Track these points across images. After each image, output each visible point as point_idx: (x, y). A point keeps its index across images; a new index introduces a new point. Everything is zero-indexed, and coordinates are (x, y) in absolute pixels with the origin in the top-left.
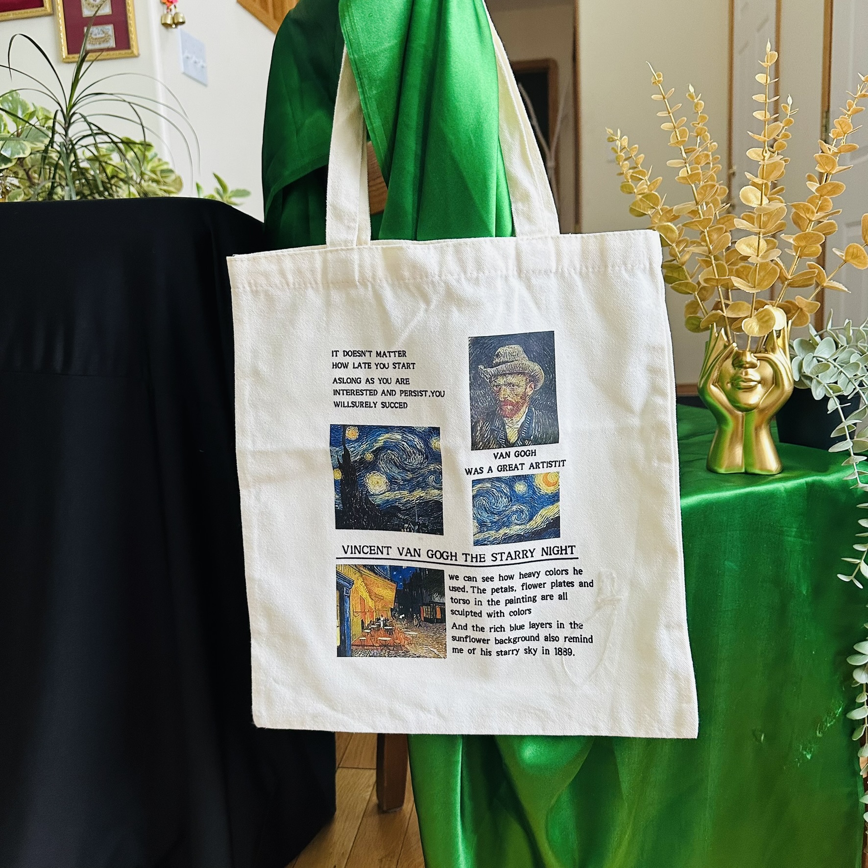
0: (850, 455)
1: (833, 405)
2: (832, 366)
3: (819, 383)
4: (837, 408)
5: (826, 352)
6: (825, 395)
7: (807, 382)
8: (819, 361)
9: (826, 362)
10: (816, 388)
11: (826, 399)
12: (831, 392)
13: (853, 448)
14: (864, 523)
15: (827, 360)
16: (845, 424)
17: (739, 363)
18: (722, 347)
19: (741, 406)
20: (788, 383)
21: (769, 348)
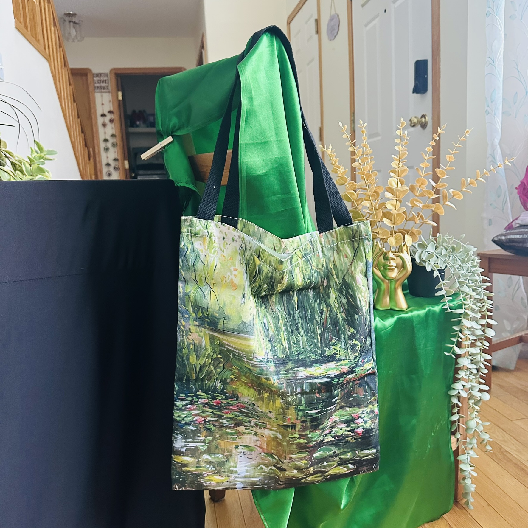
0: (444, 297)
1: (436, 274)
2: (435, 256)
3: (429, 264)
4: (438, 276)
5: (431, 249)
6: (432, 269)
7: (424, 263)
8: (428, 253)
9: (432, 254)
10: (428, 267)
11: (432, 271)
12: (435, 268)
13: (446, 293)
14: (455, 328)
15: (433, 253)
16: (442, 283)
17: (387, 258)
18: (378, 250)
19: (388, 278)
20: (409, 267)
21: (400, 251)
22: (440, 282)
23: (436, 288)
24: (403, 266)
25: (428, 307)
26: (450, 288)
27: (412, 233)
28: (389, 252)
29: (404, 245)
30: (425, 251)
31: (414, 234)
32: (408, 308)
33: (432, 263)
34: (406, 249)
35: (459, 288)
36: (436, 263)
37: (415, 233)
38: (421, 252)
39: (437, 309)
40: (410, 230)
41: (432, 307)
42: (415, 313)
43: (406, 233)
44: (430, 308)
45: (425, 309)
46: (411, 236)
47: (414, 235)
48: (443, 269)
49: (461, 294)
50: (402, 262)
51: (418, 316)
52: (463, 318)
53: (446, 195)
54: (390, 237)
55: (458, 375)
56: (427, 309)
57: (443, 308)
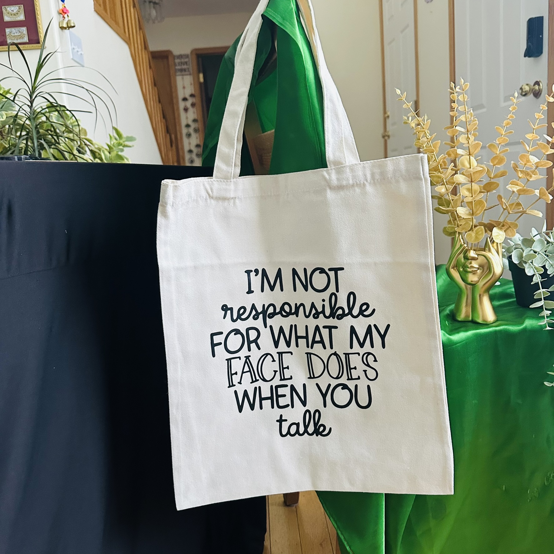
0: (543, 310)
1: (536, 279)
7: (523, 265)
10: (528, 269)
11: (532, 275)
12: (536, 271)
16: (541, 291)
17: (467, 257)
18: (459, 246)
19: (469, 282)
21: (486, 249)
23: (535, 298)
24: (489, 267)
28: (470, 250)
32: (497, 320)
37: (511, 226)
46: (503, 230)
50: (487, 262)
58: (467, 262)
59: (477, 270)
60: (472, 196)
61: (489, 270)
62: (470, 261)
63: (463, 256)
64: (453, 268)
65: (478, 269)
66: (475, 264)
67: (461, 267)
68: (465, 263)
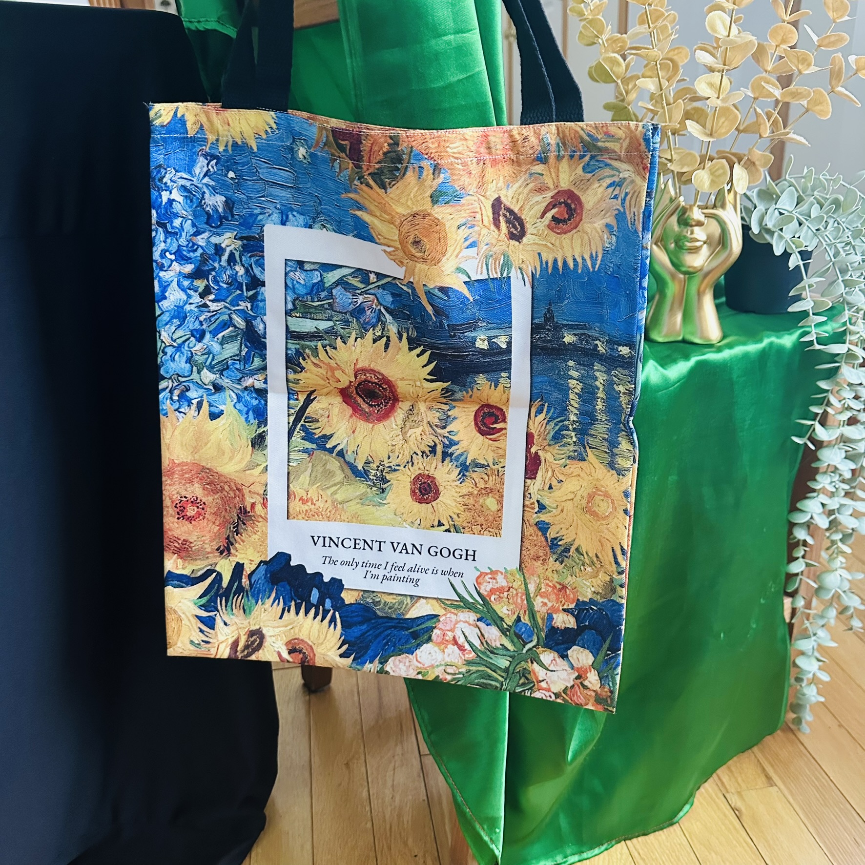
0: (809, 315)
1: (795, 261)
2: (795, 220)
3: (781, 237)
4: (798, 266)
5: (787, 203)
6: (786, 250)
7: (768, 237)
8: (780, 213)
9: (788, 214)
10: (777, 244)
12: (794, 247)
13: (812, 308)
14: (823, 385)
15: (791, 212)
16: (806, 282)
17: (686, 220)
18: (668, 201)
19: (684, 269)
20: (736, 245)
21: (718, 204)
22: (802, 279)
23: (790, 294)
24: (723, 240)
25: (768, 337)
26: (822, 296)
27: (749, 163)
28: (691, 207)
29: (729, 191)
30: (774, 206)
31: (754, 163)
32: (724, 337)
33: (787, 235)
34: (732, 201)
35: (844, 295)
36: (797, 236)
37: (757, 163)
38: (764, 210)
39: (788, 340)
40: (745, 155)
41: (778, 337)
42: (739, 350)
43: (735, 160)
44: (773, 339)
45: (761, 341)
46: (746, 169)
47: (753, 168)
48: (809, 249)
49: (846, 308)
50: (720, 231)
51: (746, 356)
52: (843, 363)
53: (840, 69)
54: (698, 169)
55: (814, 483)
56: (766, 342)
57: (802, 340)
58: (686, 230)
59: (701, 246)
60: (718, 98)
61: (723, 245)
62: (690, 229)
63: (676, 219)
64: (656, 244)
65: (705, 243)
66: (700, 234)
67: (672, 241)
68: (682, 231)
